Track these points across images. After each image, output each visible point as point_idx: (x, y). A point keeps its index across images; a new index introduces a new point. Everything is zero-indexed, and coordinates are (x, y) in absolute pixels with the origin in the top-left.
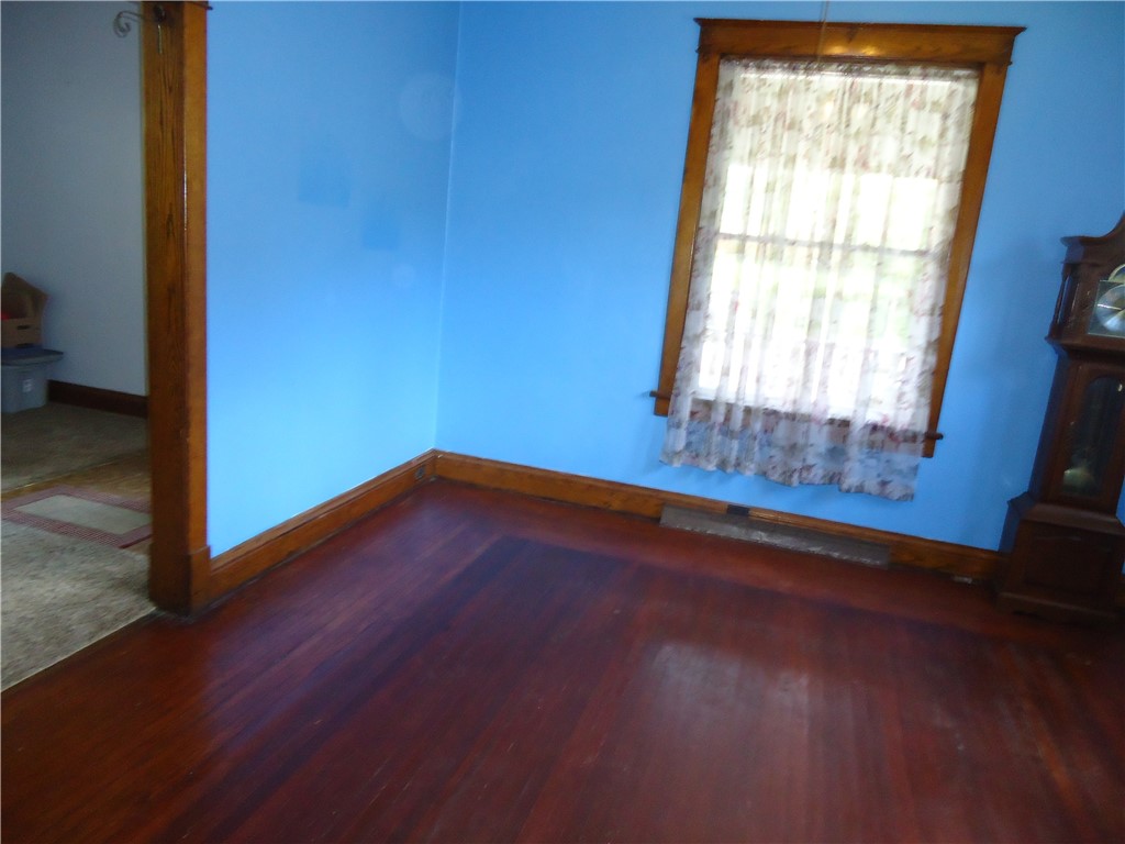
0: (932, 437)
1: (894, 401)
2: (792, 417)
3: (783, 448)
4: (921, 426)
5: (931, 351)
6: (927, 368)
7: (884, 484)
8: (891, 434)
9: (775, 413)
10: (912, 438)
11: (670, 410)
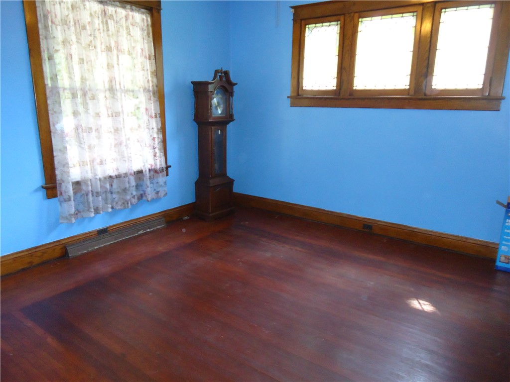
0: (168, 167)
1: (153, 157)
2: (118, 177)
3: (118, 192)
4: (164, 165)
5: (159, 133)
6: (160, 140)
7: (157, 193)
8: (156, 171)
9: (111, 177)
10: (162, 170)
11: (58, 193)
